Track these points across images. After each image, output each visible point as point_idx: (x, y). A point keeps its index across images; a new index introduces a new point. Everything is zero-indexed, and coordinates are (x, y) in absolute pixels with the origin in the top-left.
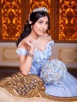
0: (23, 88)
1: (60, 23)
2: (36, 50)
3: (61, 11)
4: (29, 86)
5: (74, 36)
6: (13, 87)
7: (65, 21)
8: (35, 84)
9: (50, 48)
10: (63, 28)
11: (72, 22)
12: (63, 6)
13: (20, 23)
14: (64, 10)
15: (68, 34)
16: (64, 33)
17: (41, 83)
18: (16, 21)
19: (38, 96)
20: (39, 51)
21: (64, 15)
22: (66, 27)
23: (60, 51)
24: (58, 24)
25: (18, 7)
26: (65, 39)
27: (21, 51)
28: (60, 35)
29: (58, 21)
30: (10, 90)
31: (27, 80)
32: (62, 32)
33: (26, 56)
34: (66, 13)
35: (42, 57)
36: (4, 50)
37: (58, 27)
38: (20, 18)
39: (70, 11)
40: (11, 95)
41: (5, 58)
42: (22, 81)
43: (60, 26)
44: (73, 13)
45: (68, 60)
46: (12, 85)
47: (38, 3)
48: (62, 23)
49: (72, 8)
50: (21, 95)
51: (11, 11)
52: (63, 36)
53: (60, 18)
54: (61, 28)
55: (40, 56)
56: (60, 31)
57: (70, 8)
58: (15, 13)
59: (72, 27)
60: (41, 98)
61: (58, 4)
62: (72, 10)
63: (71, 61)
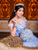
0: (12, 43)
1: (29, 11)
2: (18, 24)
3: (29, 5)
4: (15, 42)
5: (36, 17)
6: (7, 43)
7: (31, 10)
8: (18, 41)
9: (25, 23)
10: (31, 13)
11: (35, 10)
12: (30, 3)
13: (9, 11)
14: (31, 4)
15: (33, 16)
16: (31, 16)
17: (21, 41)
18: (7, 10)
19: (20, 47)
20: (20, 25)
21: (31, 7)
22: (32, 13)
23: (29, 24)
24: (28, 11)
25: (8, 3)
26: (31, 18)
27: (11, 25)
28: (29, 17)
29: (28, 10)
30: (6, 44)
31: (14, 39)
32: (30, 15)
33: (13, 27)
34: (32, 6)
35: (21, 28)
36: (1, 24)
37: (28, 13)
38: (9, 8)
39: (34, 5)
40: (6, 46)
41: (2, 28)
42: (12, 40)
43: (29, 12)
44: (36, 6)
45: (33, 29)
46: (7, 42)
47: (18, 1)
48: (30, 11)
49: (35, 3)
50: (11, 46)
51: (5, 5)
52: (30, 17)
53: (29, 8)
54: (30, 13)
55: (20, 27)
56: (29, 14)
57: (34, 3)
58: (7, 6)
59: (35, 13)
60: (21, 48)
61: (28, 1)
62: (35, 4)
63: (35, 29)
